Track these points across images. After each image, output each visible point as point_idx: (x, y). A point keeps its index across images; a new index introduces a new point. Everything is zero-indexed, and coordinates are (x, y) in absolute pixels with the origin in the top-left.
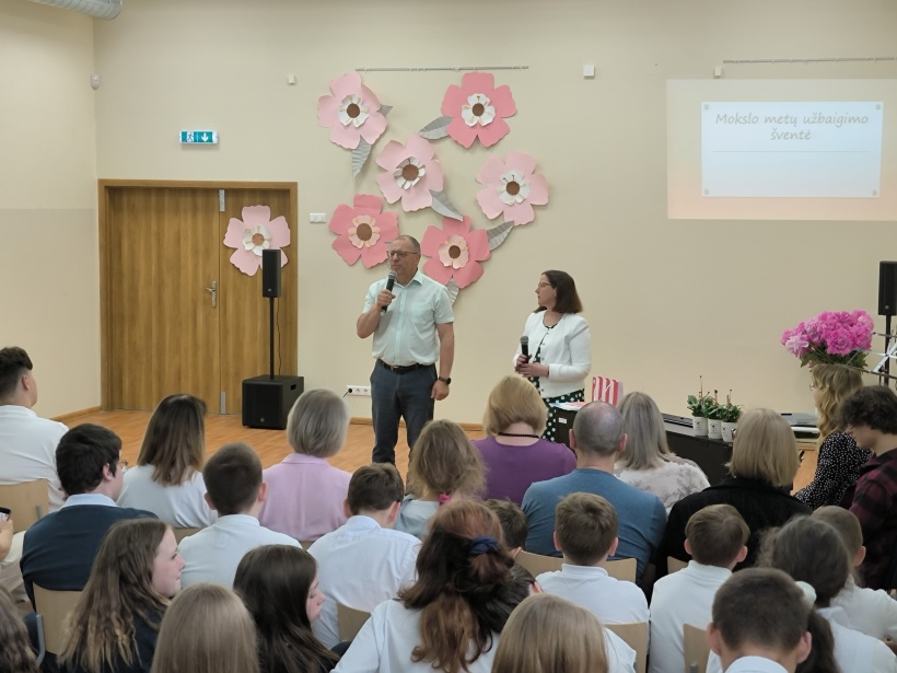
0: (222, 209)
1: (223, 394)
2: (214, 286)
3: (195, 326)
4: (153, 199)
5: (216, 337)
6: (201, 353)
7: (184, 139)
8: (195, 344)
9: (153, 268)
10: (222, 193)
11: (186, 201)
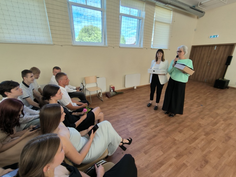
0: (215, 49)
1: (206, 79)
2: (209, 62)
3: (204, 68)
4: (201, 48)
5: (207, 70)
6: (203, 73)
7: (211, 37)
8: (203, 71)
9: (198, 59)
10: (216, 47)
11: (208, 48)
